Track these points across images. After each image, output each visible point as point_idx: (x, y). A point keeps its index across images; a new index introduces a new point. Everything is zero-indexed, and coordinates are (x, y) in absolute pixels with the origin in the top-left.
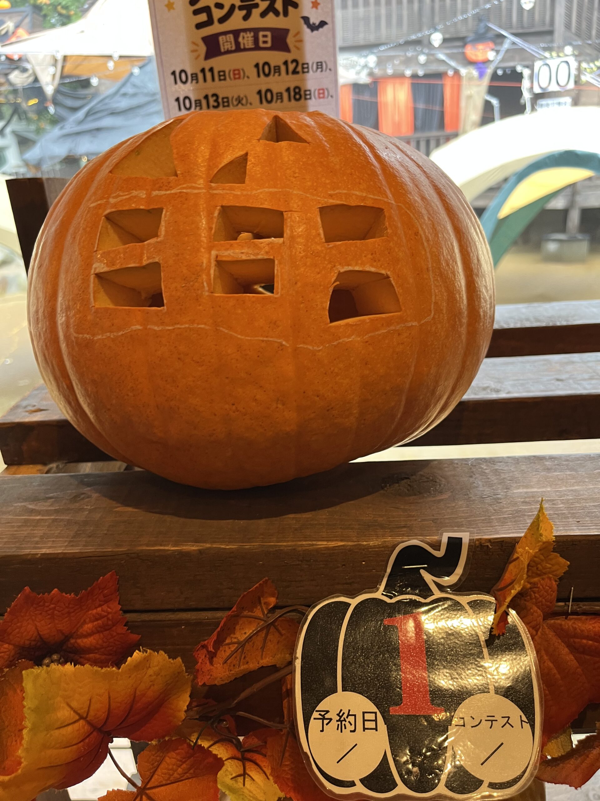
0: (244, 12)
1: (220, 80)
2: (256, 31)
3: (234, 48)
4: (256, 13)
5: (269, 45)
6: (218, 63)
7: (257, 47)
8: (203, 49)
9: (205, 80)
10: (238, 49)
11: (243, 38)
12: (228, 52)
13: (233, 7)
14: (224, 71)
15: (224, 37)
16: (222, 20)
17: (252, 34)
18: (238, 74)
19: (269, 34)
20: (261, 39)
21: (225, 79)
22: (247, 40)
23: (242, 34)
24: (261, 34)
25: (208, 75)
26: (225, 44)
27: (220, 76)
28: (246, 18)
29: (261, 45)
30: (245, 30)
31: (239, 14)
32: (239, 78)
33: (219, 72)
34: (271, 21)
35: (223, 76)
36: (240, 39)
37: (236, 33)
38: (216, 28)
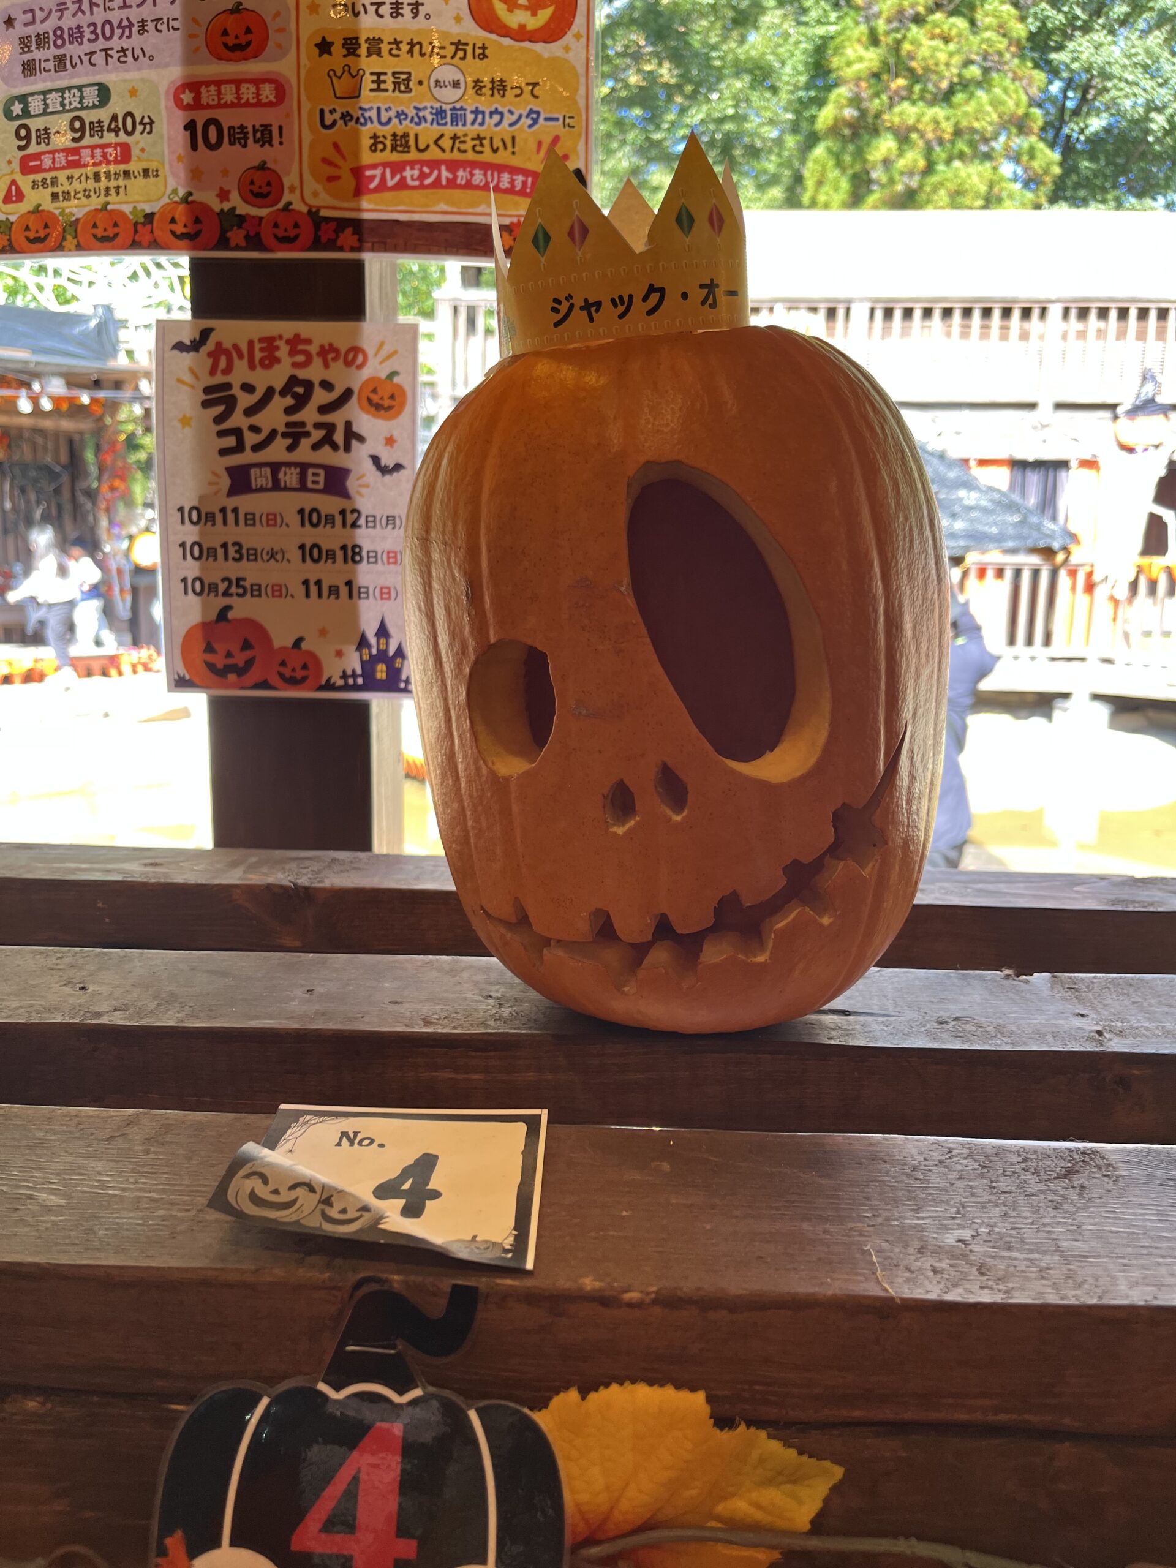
0: (289, 441)
1: (246, 524)
2: (303, 467)
3: (270, 485)
4: (305, 443)
5: (321, 486)
6: (246, 503)
7: (303, 487)
8: (226, 482)
9: (225, 523)
10: (276, 486)
11: (285, 474)
12: (261, 489)
13: (273, 433)
14: (254, 515)
15: (258, 470)
16: (256, 448)
17: (298, 470)
18: (273, 520)
19: (322, 472)
20: (310, 478)
21: (254, 524)
22: (290, 477)
23: (283, 469)
24: (310, 471)
25: (231, 517)
26: (259, 480)
27: (246, 519)
28: (291, 448)
29: (310, 485)
30: (289, 465)
31: (281, 443)
32: (275, 525)
33: (246, 514)
34: (326, 455)
35: (251, 519)
36: (281, 475)
37: (275, 467)
38: (247, 457)
